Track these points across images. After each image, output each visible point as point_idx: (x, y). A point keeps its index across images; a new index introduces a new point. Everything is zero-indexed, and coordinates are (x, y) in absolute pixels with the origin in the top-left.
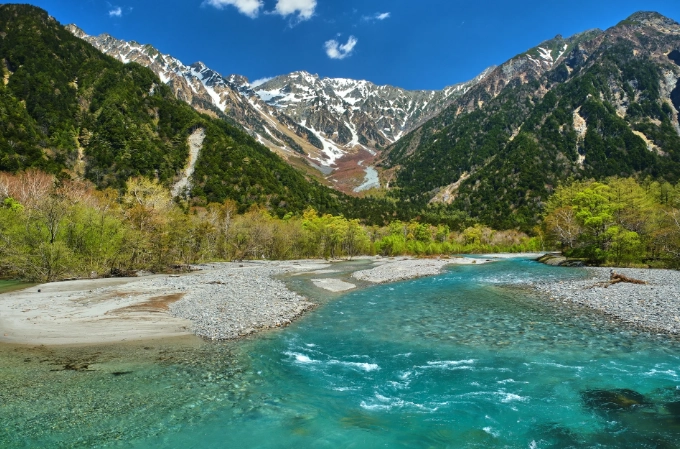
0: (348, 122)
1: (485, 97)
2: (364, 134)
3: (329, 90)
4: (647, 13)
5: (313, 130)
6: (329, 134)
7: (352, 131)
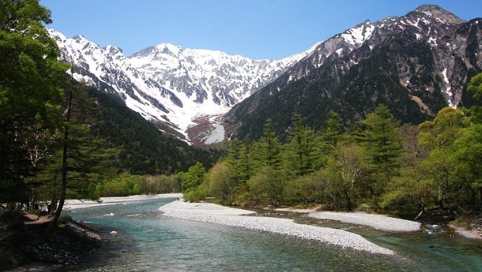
0: (205, 85)
1: (310, 67)
2: (217, 94)
3: (190, 60)
4: (430, 6)
5: (175, 91)
6: (189, 94)
7: (207, 92)
